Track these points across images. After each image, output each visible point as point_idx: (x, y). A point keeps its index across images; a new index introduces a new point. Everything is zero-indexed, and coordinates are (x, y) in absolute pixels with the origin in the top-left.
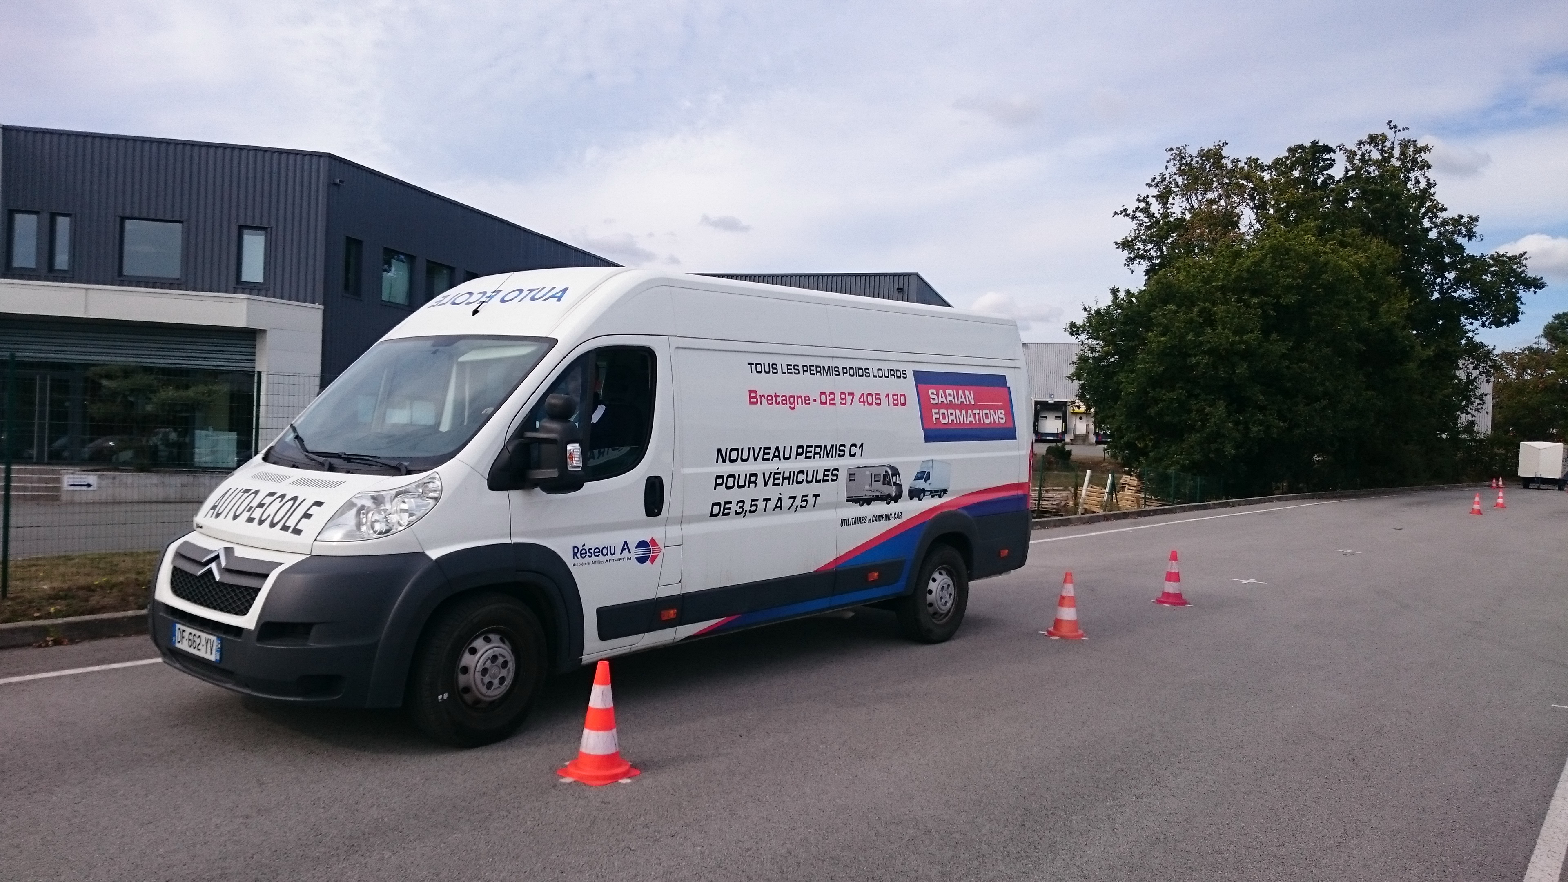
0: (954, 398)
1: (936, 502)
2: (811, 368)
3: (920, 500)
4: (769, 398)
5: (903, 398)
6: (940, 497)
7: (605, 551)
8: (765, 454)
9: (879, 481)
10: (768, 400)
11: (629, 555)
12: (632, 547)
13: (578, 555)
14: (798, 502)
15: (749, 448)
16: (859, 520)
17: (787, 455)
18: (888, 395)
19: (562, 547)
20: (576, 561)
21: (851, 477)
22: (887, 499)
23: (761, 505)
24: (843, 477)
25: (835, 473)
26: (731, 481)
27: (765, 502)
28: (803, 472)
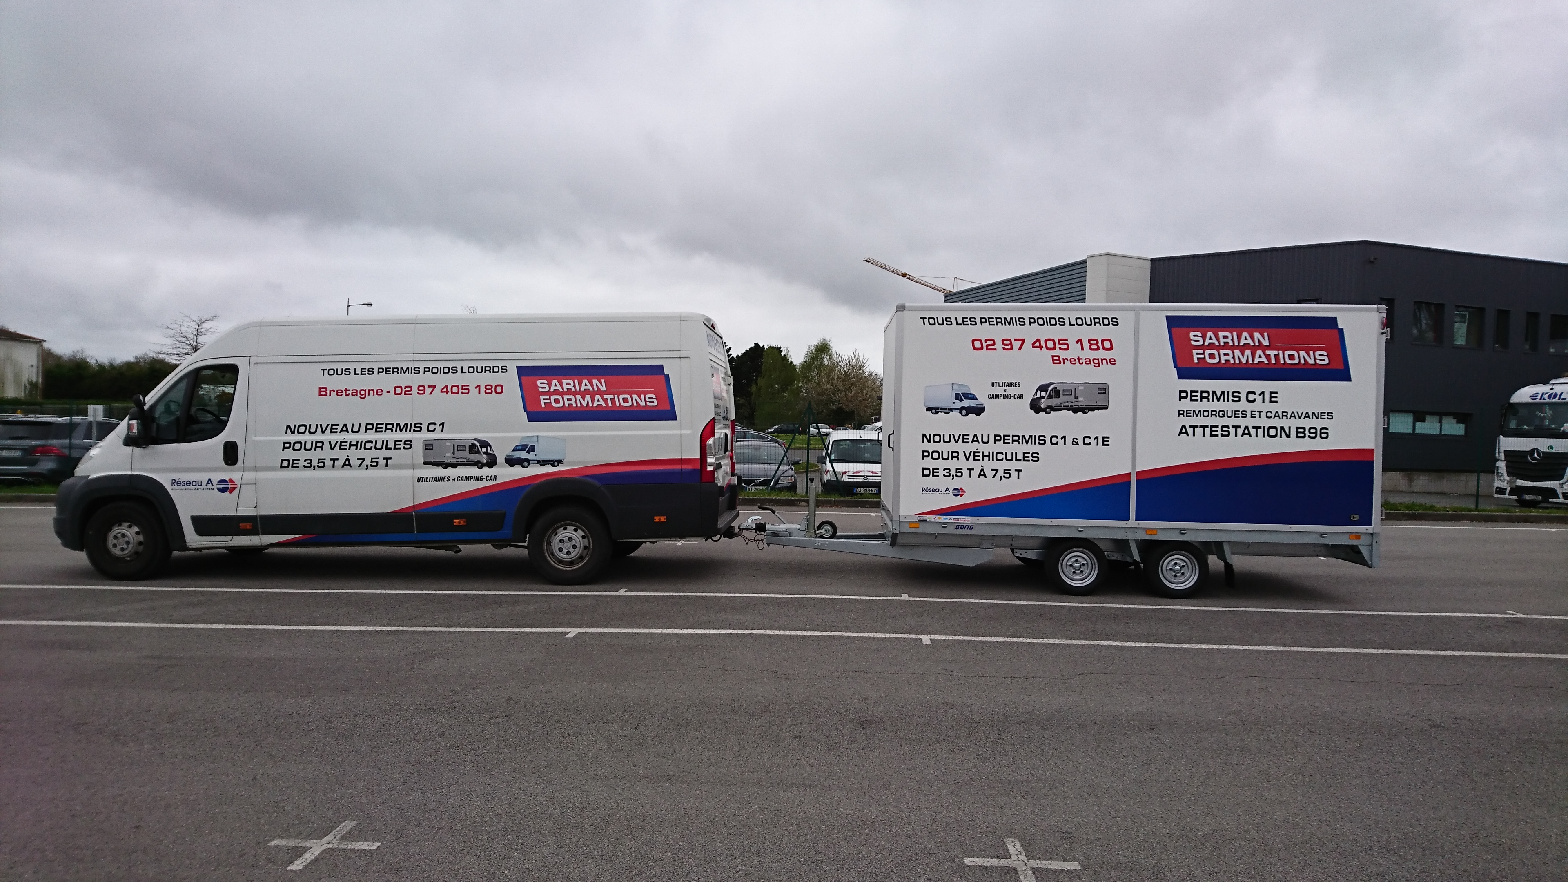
0: (573, 386)
1: (548, 469)
2: (388, 370)
3: (524, 467)
4: (339, 393)
5: (499, 388)
6: (553, 465)
7: (194, 483)
8: (333, 429)
9: (465, 450)
10: (337, 393)
11: (212, 487)
12: (215, 483)
13: (175, 484)
14: (368, 462)
15: (317, 425)
16: (442, 479)
17: (356, 429)
18: (479, 386)
19: (164, 479)
20: (174, 487)
21: (428, 446)
22: (479, 465)
23: (329, 463)
24: (418, 447)
25: (408, 444)
26: (297, 446)
27: (332, 461)
28: (371, 442)
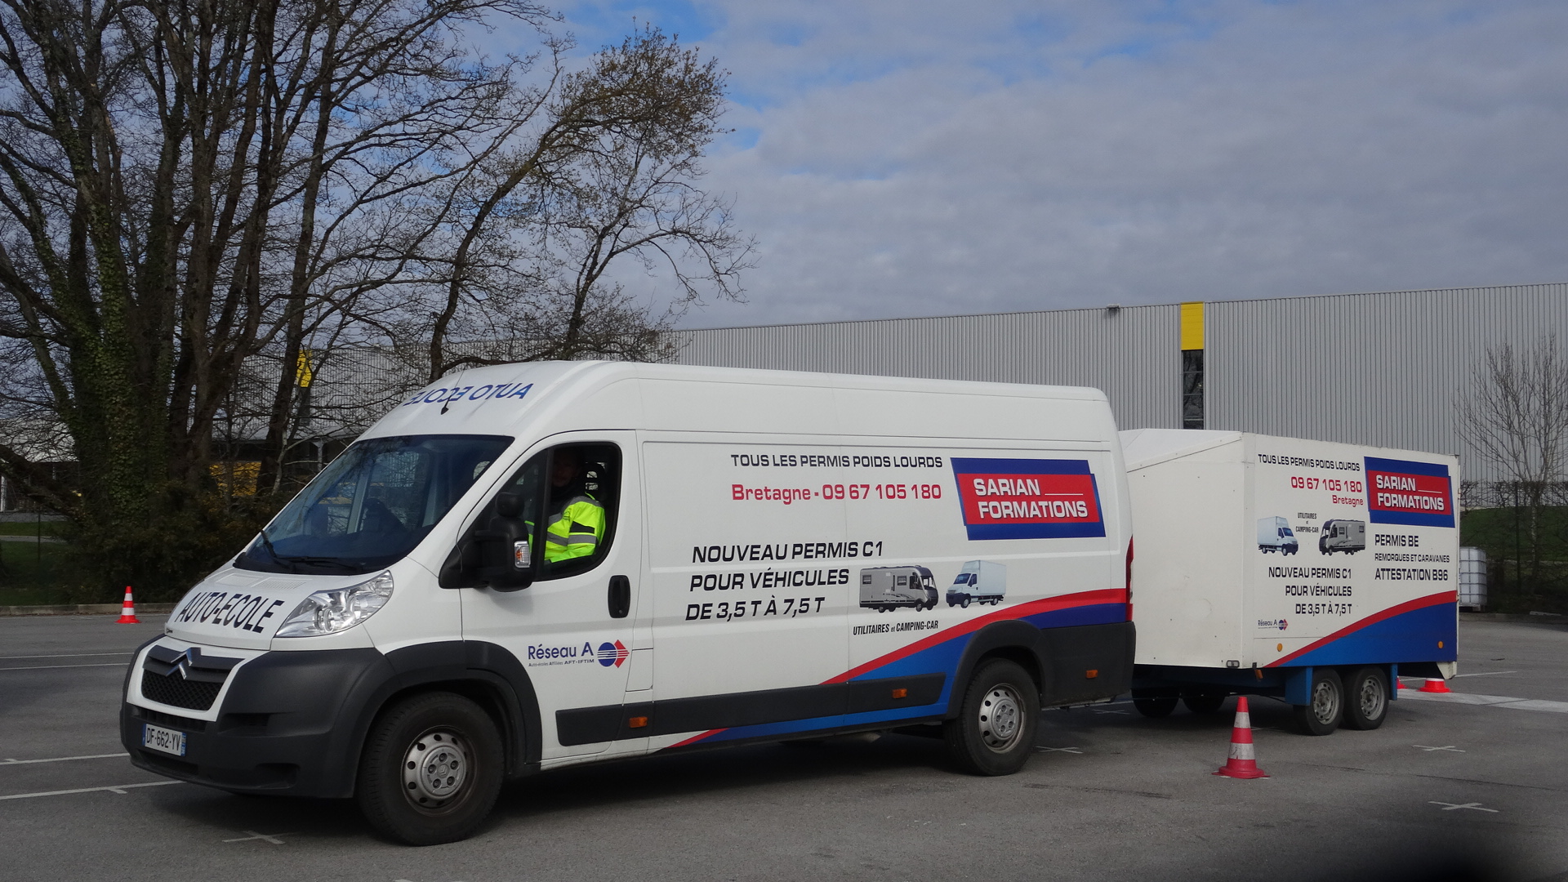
0: (1010, 489)
1: (988, 609)
2: (812, 459)
3: (963, 607)
4: (758, 494)
5: (936, 490)
6: (993, 604)
7: (564, 653)
8: (753, 552)
9: (905, 584)
10: (756, 494)
11: (591, 658)
12: (595, 649)
13: (535, 655)
14: (796, 606)
15: (734, 547)
16: (880, 628)
17: (781, 554)
18: (915, 487)
19: (517, 647)
20: (532, 661)
21: (866, 579)
22: (917, 604)
23: (749, 608)
24: (855, 579)
25: (844, 575)
26: (710, 582)
27: (754, 605)
28: (802, 573)
